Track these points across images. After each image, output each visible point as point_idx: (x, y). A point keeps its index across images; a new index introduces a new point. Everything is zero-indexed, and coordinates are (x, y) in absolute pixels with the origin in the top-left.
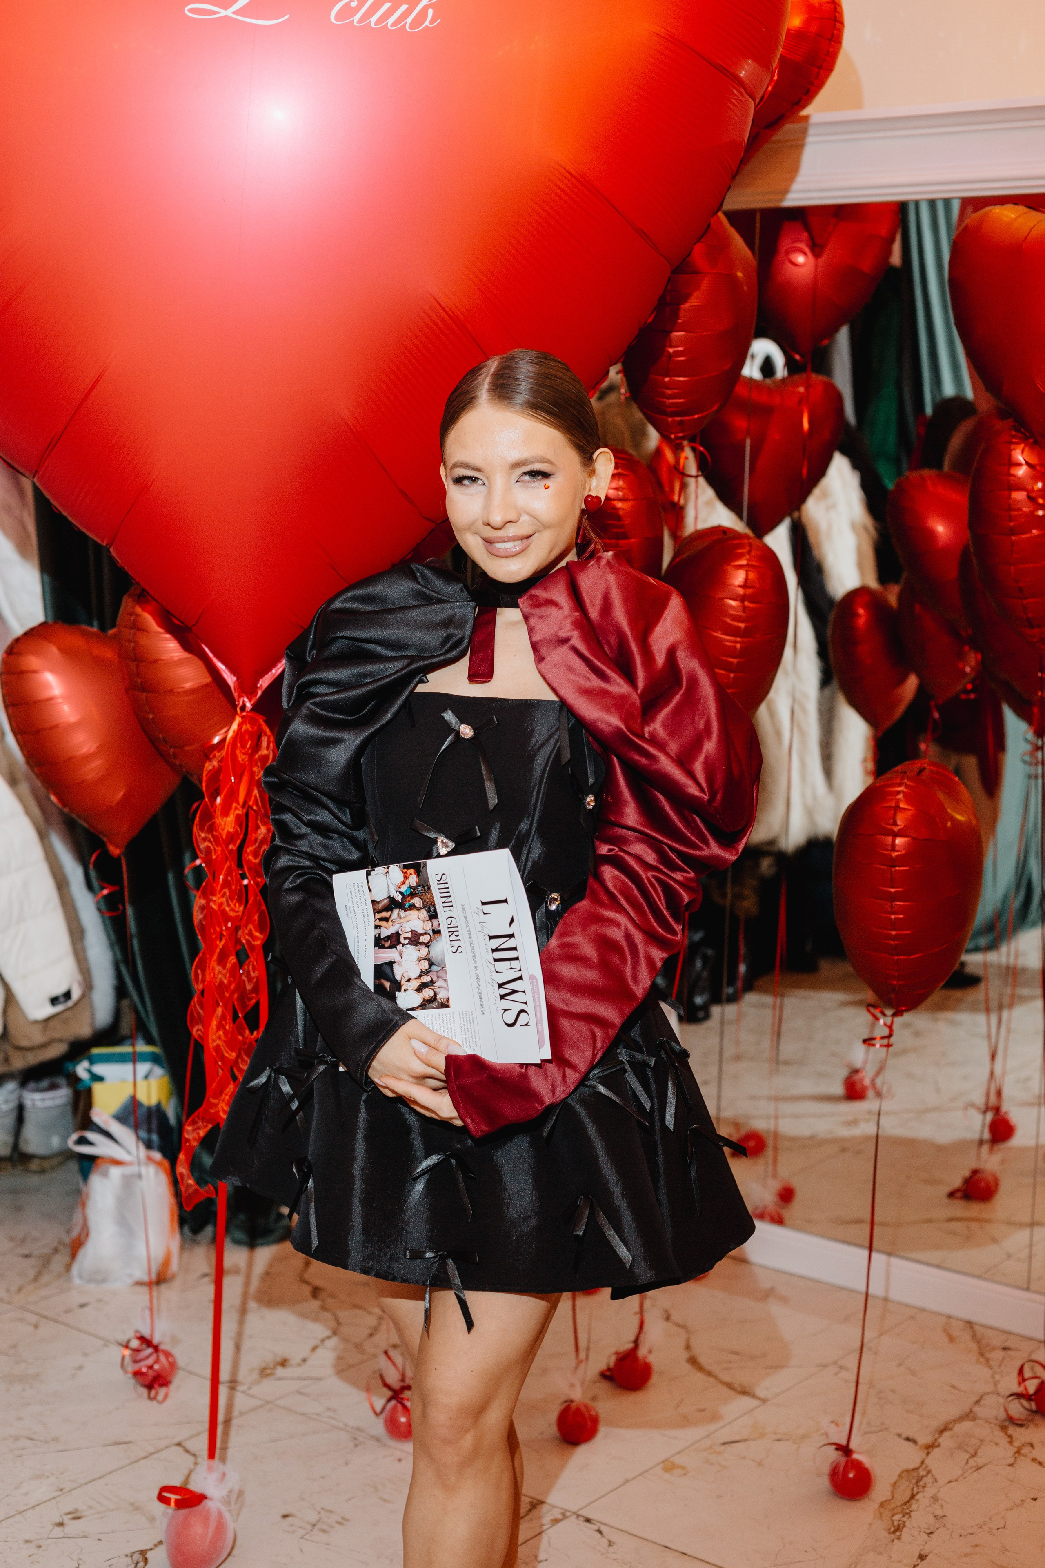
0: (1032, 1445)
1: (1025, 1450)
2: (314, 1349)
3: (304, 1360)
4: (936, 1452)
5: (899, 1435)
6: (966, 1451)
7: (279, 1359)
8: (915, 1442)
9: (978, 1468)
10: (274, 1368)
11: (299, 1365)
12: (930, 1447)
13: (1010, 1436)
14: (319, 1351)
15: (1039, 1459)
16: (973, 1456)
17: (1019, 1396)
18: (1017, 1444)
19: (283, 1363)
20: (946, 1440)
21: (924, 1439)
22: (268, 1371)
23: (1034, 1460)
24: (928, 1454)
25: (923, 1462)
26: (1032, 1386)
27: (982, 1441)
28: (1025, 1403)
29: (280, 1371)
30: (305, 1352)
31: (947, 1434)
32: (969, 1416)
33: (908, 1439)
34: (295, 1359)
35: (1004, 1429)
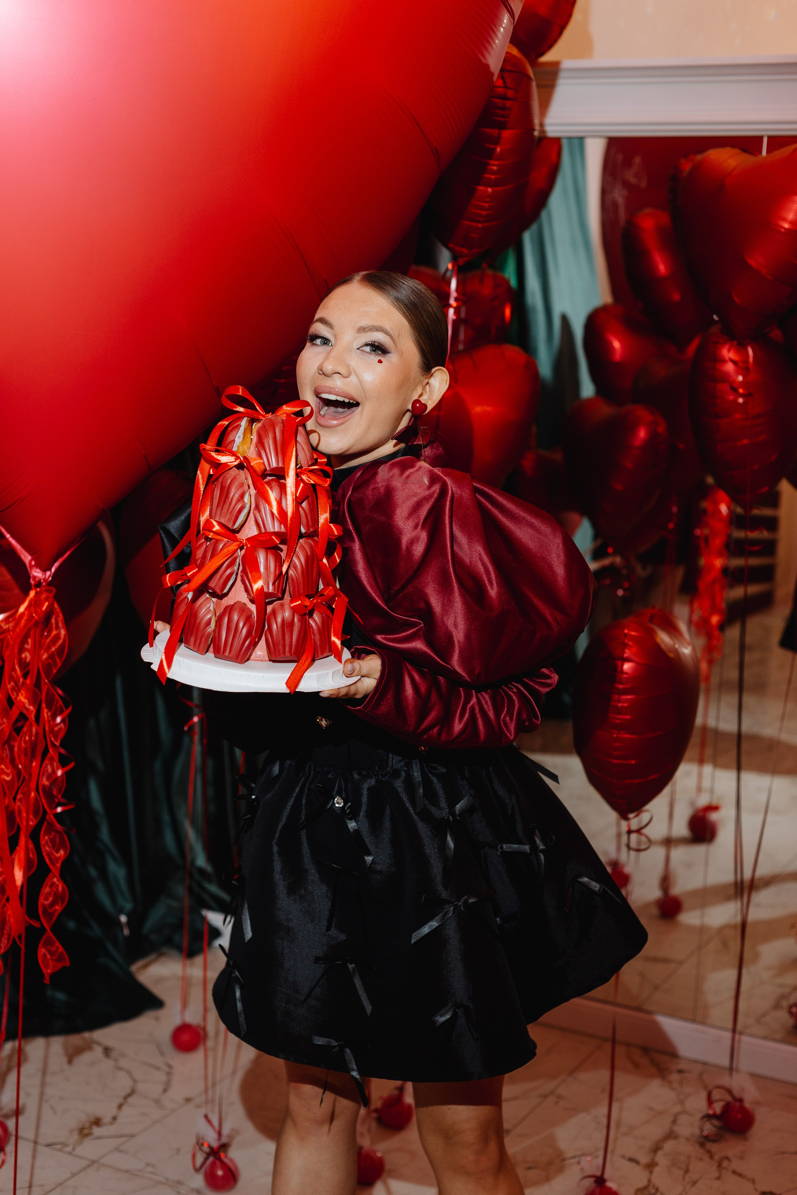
0: (728, 1158)
1: (725, 1163)
2: (120, 1106)
3: (114, 1118)
4: (657, 1170)
5: (623, 1157)
6: (680, 1168)
7: (92, 1119)
8: (637, 1162)
9: (694, 1183)
10: (90, 1128)
11: (111, 1123)
12: (651, 1166)
13: (709, 1152)
14: (125, 1108)
15: (739, 1170)
16: (687, 1171)
17: (708, 1117)
18: (717, 1157)
19: (97, 1122)
20: (660, 1158)
21: (644, 1159)
22: (86, 1131)
23: (734, 1172)
24: (651, 1172)
25: (649, 1181)
26: (718, 1107)
27: (689, 1157)
28: (716, 1122)
29: (96, 1131)
30: (113, 1111)
31: (660, 1153)
32: (671, 1135)
33: (631, 1160)
34: (107, 1119)
35: (702, 1145)
